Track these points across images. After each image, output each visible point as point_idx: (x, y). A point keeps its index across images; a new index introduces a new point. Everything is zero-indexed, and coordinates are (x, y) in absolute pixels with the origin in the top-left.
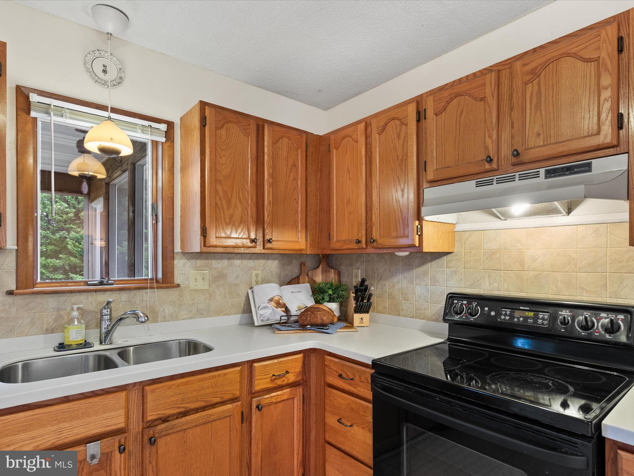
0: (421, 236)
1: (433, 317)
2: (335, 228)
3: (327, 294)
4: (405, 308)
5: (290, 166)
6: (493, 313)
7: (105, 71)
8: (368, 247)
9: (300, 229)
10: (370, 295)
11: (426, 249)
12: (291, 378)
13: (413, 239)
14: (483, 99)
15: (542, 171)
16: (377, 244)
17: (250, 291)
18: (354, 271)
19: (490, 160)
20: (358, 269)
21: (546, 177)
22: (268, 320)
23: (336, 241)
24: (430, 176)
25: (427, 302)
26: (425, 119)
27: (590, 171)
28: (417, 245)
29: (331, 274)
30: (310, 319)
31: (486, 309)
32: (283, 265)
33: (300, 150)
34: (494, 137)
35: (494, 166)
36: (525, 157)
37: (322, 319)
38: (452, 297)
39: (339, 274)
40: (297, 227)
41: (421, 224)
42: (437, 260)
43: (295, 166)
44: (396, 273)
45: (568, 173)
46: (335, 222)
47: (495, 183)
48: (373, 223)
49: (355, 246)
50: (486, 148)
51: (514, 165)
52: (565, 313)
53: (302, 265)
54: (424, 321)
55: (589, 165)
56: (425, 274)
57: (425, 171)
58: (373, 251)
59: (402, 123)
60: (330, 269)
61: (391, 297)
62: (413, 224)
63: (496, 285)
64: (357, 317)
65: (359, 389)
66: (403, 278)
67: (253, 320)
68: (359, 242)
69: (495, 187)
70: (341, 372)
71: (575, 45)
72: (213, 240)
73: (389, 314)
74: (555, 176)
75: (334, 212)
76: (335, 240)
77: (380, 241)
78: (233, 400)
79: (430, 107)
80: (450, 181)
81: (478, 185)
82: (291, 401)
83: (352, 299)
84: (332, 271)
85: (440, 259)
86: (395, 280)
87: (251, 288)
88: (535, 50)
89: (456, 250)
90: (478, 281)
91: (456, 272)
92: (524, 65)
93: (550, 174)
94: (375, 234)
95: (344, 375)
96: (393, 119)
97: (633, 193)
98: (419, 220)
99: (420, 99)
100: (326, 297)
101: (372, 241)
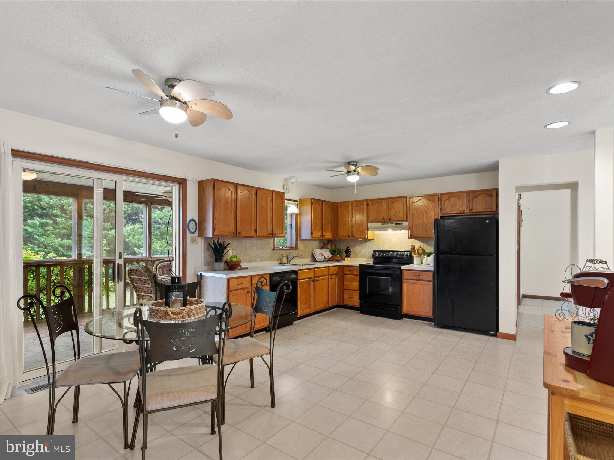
0: (368, 235)
1: (369, 257)
2: (340, 232)
4: (360, 255)
6: (384, 254)
7: (286, 189)
9: (330, 232)
10: (351, 252)
11: (369, 239)
12: (336, 272)
13: (366, 236)
14: (383, 205)
15: (394, 223)
17: (313, 251)
18: (342, 245)
19: (384, 219)
20: (343, 244)
22: (321, 260)
23: (340, 236)
24: (370, 220)
25: (367, 253)
26: (369, 206)
28: (367, 238)
29: (333, 246)
30: (334, 258)
32: (319, 243)
34: (385, 214)
35: (385, 220)
36: (391, 220)
37: (338, 258)
38: (374, 251)
39: (336, 246)
41: (367, 232)
42: (370, 241)
44: (357, 245)
45: (399, 224)
46: (340, 230)
48: (353, 231)
49: (348, 237)
50: (383, 216)
51: (389, 221)
52: (399, 253)
53: (324, 243)
54: (366, 259)
55: (402, 223)
56: (366, 245)
58: (353, 239)
59: (362, 205)
60: (333, 244)
61: (355, 253)
62: (366, 232)
63: (385, 248)
64: (346, 258)
65: (355, 273)
66: (359, 247)
67: (316, 260)
68: (349, 236)
69: (385, 225)
70: (349, 270)
71: (400, 199)
72: (314, 236)
73: (355, 258)
75: (340, 227)
77: (355, 236)
78: (326, 275)
79: (370, 203)
80: (375, 222)
81: (382, 224)
82: (335, 278)
83: (344, 254)
86: (357, 247)
87: (313, 250)
88: (393, 197)
89: (375, 239)
90: (381, 247)
91: (375, 245)
92: (391, 200)
93: (396, 224)
94: (354, 234)
96: (360, 203)
97: (409, 229)
98: (367, 231)
99: (367, 200)
100: (336, 253)
101: (353, 236)
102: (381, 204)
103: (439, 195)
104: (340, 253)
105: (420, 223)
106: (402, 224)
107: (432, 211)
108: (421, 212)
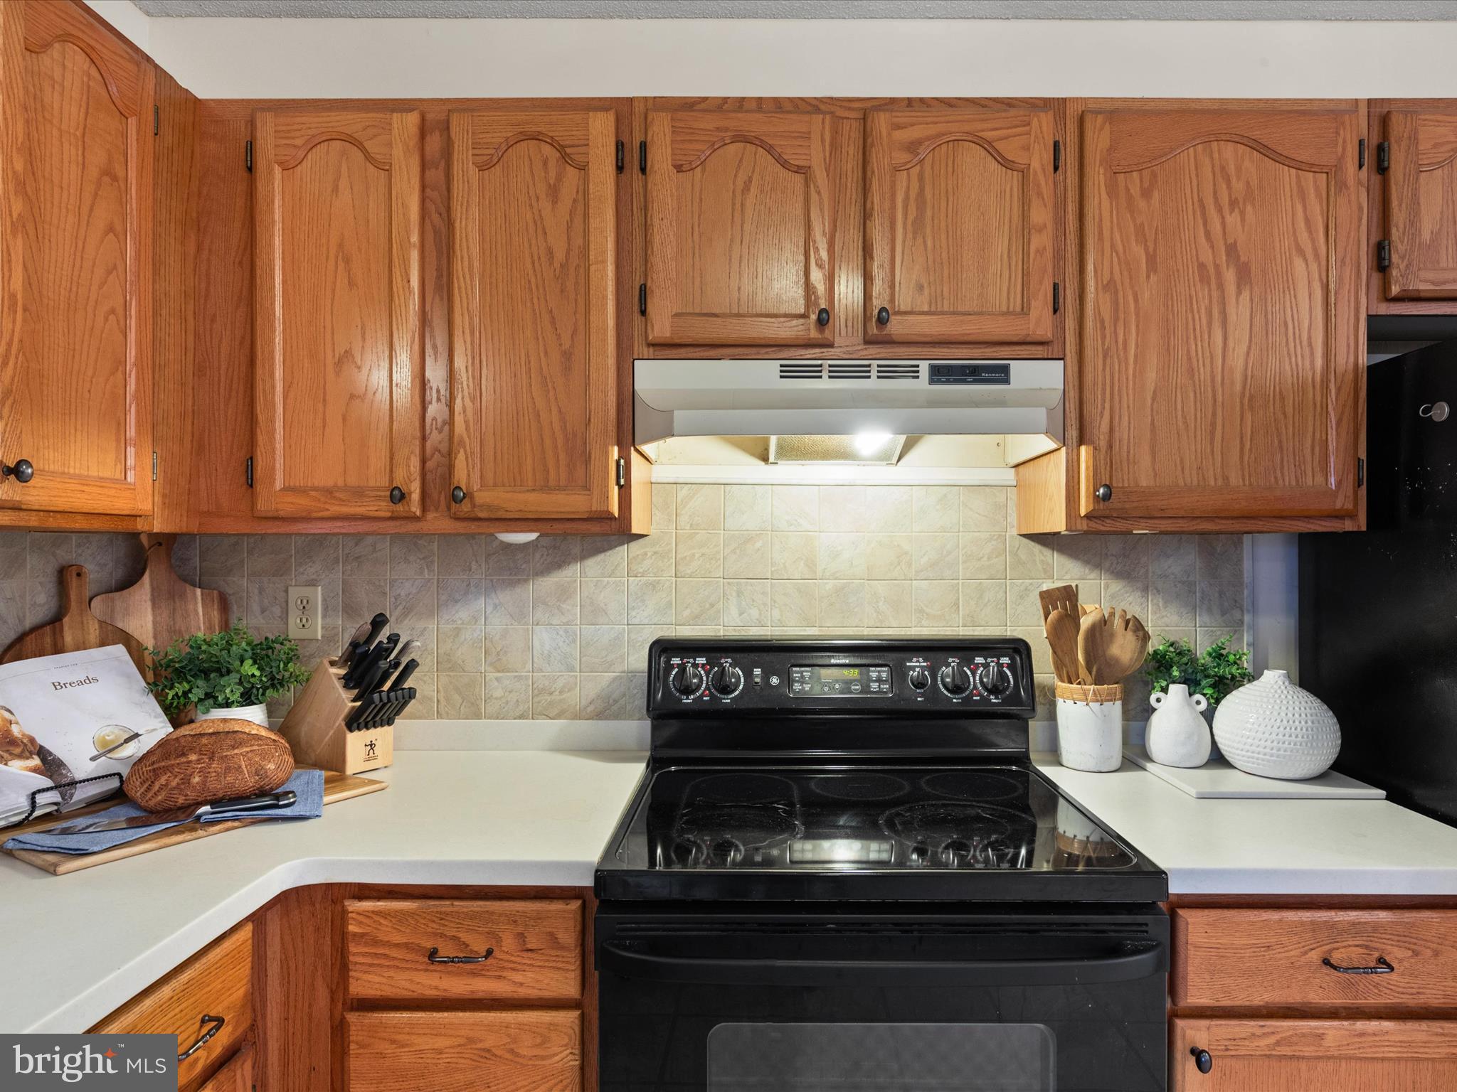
0: (625, 490)
1: (591, 708)
2: (279, 445)
3: (234, 678)
4: (498, 693)
5: (93, 172)
6: (775, 681)
8: (430, 516)
9: (131, 432)
10: (405, 665)
11: (631, 520)
13: (607, 497)
14: (803, 170)
15: (924, 366)
16: (474, 506)
20: (312, 583)
21: (932, 382)
23: (284, 489)
24: (660, 330)
25: (572, 669)
26: (643, 170)
27: (1006, 381)
28: (617, 515)
29: (191, 607)
30: (204, 782)
31: (757, 671)
33: (132, 121)
36: (896, 326)
37: (260, 772)
39: (224, 605)
40: (121, 426)
41: (624, 455)
42: (601, 557)
43: (115, 178)
44: (466, 593)
45: (970, 379)
46: (279, 424)
47: (825, 374)
48: (456, 439)
49: (383, 508)
50: (811, 289)
51: (868, 341)
52: (919, 666)
53: (66, 572)
54: (560, 722)
55: (1006, 370)
56: (564, 593)
57: (643, 312)
59: (565, 157)
60: (189, 588)
61: (446, 664)
62: (606, 454)
63: (754, 613)
64: (356, 742)
65: (518, 977)
66: (489, 609)
68: (398, 496)
69: (825, 384)
70: (428, 944)
71: (989, 126)
73: (439, 716)
74: (948, 382)
75: (273, 387)
76: (279, 485)
77: (482, 497)
79: (658, 140)
80: (713, 353)
81: (786, 373)
83: (338, 685)
84: (195, 594)
85: (608, 553)
86: (462, 613)
88: (910, 102)
89: (654, 531)
90: (712, 605)
91: (653, 586)
92: (896, 127)
93: (938, 374)
95: (446, 950)
96: (536, 137)
97: (1073, 433)
98: (619, 444)
99: (622, 109)
100: (232, 690)
101: (455, 496)
102: (785, 164)
103: (1363, 111)
104: (276, 682)
105: (1191, 371)
106: (1001, 374)
107: (1299, 264)
108: (1202, 266)
